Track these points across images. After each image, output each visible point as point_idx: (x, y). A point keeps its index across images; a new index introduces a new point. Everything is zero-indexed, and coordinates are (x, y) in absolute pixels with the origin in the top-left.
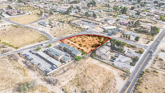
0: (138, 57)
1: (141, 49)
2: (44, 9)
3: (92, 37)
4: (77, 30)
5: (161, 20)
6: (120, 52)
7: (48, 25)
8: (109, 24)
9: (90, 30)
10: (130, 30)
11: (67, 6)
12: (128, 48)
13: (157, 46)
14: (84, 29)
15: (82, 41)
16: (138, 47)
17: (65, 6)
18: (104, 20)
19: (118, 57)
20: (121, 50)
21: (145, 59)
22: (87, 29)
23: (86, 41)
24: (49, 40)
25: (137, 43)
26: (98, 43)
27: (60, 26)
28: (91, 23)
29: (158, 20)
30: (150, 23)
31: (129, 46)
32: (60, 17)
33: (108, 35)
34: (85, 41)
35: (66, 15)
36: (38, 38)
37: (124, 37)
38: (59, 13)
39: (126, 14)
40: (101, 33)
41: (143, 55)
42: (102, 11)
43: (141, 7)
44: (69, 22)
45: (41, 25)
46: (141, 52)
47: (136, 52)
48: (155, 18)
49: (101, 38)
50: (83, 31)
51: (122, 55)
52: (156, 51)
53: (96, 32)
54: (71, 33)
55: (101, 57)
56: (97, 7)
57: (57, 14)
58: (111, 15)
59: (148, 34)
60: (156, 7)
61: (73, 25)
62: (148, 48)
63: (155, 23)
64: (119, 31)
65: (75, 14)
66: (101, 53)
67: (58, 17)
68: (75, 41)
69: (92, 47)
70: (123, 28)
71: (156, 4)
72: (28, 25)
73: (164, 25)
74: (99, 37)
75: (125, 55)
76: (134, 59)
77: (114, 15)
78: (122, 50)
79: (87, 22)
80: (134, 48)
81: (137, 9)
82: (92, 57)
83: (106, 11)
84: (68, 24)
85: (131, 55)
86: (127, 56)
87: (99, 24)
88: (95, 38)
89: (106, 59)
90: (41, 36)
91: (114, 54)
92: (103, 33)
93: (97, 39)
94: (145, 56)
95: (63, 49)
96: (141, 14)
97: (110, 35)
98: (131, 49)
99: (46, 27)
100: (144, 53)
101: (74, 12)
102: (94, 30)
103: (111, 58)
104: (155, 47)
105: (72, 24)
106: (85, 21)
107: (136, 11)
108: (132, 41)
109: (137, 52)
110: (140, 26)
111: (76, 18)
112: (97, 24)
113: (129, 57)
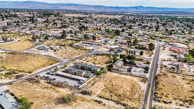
0: (148, 66)
1: (148, 60)
2: (33, 35)
3: (101, 56)
4: (83, 51)
5: (151, 39)
6: (133, 64)
7: (50, 49)
8: (110, 44)
9: (96, 50)
10: (131, 48)
11: (57, 30)
12: (137, 61)
13: (158, 57)
14: (90, 50)
15: (93, 60)
16: (144, 59)
17: (55, 31)
18: (104, 41)
19: (132, 69)
20: (132, 63)
21: (153, 67)
22: (93, 50)
23: (98, 60)
24: (60, 63)
25: (142, 57)
26: (110, 60)
27: (63, 50)
28: (93, 44)
29: (149, 39)
30: (144, 41)
31: (137, 60)
32: (57, 41)
33: (114, 53)
34: (96, 59)
35: (62, 39)
36: (47, 62)
37: (130, 53)
38: (53, 38)
39: (120, 35)
40: (108, 52)
41: (151, 65)
42: (97, 34)
43: (129, 29)
44: (71, 45)
45: (42, 50)
46: (148, 63)
47: (144, 63)
48: (146, 37)
49: (110, 56)
50: (90, 51)
51: (135, 67)
52: (159, 61)
53: (102, 51)
54: (79, 55)
55: (118, 70)
56: (89, 31)
57: (52, 38)
58: (108, 37)
59: (147, 50)
60: (141, 29)
61: (77, 48)
62: (152, 59)
63: (148, 42)
64: (123, 49)
65: (71, 38)
66: (118, 66)
67: (55, 41)
68: (87, 60)
69: (106, 63)
70: (124, 47)
71: (141, 27)
72: (26, 51)
73: (156, 43)
74: (108, 55)
75: (137, 67)
76: (145, 68)
77: (111, 37)
78: (134, 62)
79: (88, 44)
80: (142, 61)
81: (127, 31)
82: (111, 71)
83: (100, 34)
84: (70, 46)
85: (142, 66)
86: (139, 67)
87: (101, 45)
88: (104, 56)
89: (123, 71)
90: (48, 60)
91: (127, 67)
92: (110, 52)
93: (106, 57)
94: (153, 65)
95: (81, 68)
96: (132, 35)
97: (117, 53)
98: (139, 62)
99: (48, 51)
100: (151, 63)
101: (70, 35)
102: (99, 50)
103: (127, 70)
104: (157, 58)
105: (75, 47)
106: (87, 43)
107: (127, 33)
108: (138, 55)
109: (146, 64)
110: (138, 45)
111: (74, 41)
112: (99, 45)
113: (141, 68)
